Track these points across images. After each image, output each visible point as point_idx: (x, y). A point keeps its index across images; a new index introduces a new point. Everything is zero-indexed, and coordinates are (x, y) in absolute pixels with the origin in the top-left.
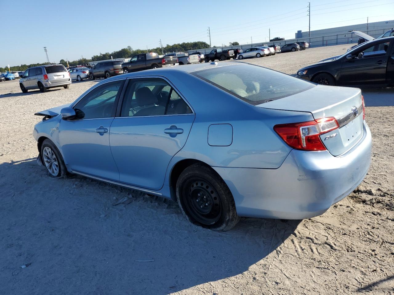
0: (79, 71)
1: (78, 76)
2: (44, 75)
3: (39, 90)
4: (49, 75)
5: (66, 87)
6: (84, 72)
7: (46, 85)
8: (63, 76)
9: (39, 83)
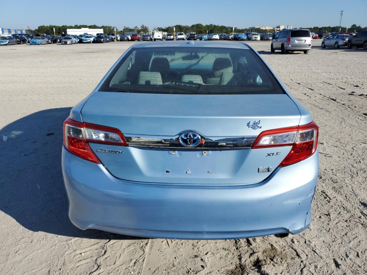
0: (339, 38)
1: (337, 43)
2: (288, 38)
3: (280, 51)
4: (292, 39)
5: (305, 52)
6: (344, 39)
7: (287, 47)
8: (304, 41)
9: (283, 45)
